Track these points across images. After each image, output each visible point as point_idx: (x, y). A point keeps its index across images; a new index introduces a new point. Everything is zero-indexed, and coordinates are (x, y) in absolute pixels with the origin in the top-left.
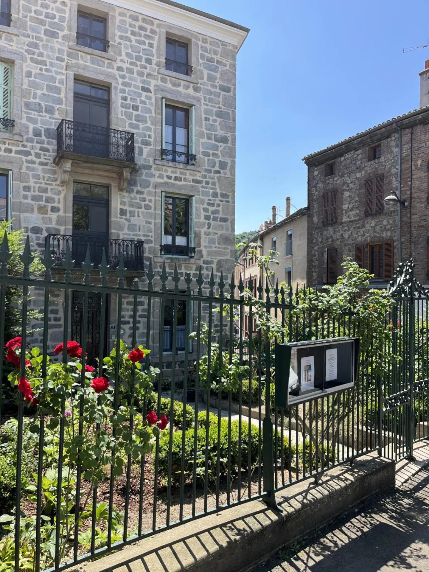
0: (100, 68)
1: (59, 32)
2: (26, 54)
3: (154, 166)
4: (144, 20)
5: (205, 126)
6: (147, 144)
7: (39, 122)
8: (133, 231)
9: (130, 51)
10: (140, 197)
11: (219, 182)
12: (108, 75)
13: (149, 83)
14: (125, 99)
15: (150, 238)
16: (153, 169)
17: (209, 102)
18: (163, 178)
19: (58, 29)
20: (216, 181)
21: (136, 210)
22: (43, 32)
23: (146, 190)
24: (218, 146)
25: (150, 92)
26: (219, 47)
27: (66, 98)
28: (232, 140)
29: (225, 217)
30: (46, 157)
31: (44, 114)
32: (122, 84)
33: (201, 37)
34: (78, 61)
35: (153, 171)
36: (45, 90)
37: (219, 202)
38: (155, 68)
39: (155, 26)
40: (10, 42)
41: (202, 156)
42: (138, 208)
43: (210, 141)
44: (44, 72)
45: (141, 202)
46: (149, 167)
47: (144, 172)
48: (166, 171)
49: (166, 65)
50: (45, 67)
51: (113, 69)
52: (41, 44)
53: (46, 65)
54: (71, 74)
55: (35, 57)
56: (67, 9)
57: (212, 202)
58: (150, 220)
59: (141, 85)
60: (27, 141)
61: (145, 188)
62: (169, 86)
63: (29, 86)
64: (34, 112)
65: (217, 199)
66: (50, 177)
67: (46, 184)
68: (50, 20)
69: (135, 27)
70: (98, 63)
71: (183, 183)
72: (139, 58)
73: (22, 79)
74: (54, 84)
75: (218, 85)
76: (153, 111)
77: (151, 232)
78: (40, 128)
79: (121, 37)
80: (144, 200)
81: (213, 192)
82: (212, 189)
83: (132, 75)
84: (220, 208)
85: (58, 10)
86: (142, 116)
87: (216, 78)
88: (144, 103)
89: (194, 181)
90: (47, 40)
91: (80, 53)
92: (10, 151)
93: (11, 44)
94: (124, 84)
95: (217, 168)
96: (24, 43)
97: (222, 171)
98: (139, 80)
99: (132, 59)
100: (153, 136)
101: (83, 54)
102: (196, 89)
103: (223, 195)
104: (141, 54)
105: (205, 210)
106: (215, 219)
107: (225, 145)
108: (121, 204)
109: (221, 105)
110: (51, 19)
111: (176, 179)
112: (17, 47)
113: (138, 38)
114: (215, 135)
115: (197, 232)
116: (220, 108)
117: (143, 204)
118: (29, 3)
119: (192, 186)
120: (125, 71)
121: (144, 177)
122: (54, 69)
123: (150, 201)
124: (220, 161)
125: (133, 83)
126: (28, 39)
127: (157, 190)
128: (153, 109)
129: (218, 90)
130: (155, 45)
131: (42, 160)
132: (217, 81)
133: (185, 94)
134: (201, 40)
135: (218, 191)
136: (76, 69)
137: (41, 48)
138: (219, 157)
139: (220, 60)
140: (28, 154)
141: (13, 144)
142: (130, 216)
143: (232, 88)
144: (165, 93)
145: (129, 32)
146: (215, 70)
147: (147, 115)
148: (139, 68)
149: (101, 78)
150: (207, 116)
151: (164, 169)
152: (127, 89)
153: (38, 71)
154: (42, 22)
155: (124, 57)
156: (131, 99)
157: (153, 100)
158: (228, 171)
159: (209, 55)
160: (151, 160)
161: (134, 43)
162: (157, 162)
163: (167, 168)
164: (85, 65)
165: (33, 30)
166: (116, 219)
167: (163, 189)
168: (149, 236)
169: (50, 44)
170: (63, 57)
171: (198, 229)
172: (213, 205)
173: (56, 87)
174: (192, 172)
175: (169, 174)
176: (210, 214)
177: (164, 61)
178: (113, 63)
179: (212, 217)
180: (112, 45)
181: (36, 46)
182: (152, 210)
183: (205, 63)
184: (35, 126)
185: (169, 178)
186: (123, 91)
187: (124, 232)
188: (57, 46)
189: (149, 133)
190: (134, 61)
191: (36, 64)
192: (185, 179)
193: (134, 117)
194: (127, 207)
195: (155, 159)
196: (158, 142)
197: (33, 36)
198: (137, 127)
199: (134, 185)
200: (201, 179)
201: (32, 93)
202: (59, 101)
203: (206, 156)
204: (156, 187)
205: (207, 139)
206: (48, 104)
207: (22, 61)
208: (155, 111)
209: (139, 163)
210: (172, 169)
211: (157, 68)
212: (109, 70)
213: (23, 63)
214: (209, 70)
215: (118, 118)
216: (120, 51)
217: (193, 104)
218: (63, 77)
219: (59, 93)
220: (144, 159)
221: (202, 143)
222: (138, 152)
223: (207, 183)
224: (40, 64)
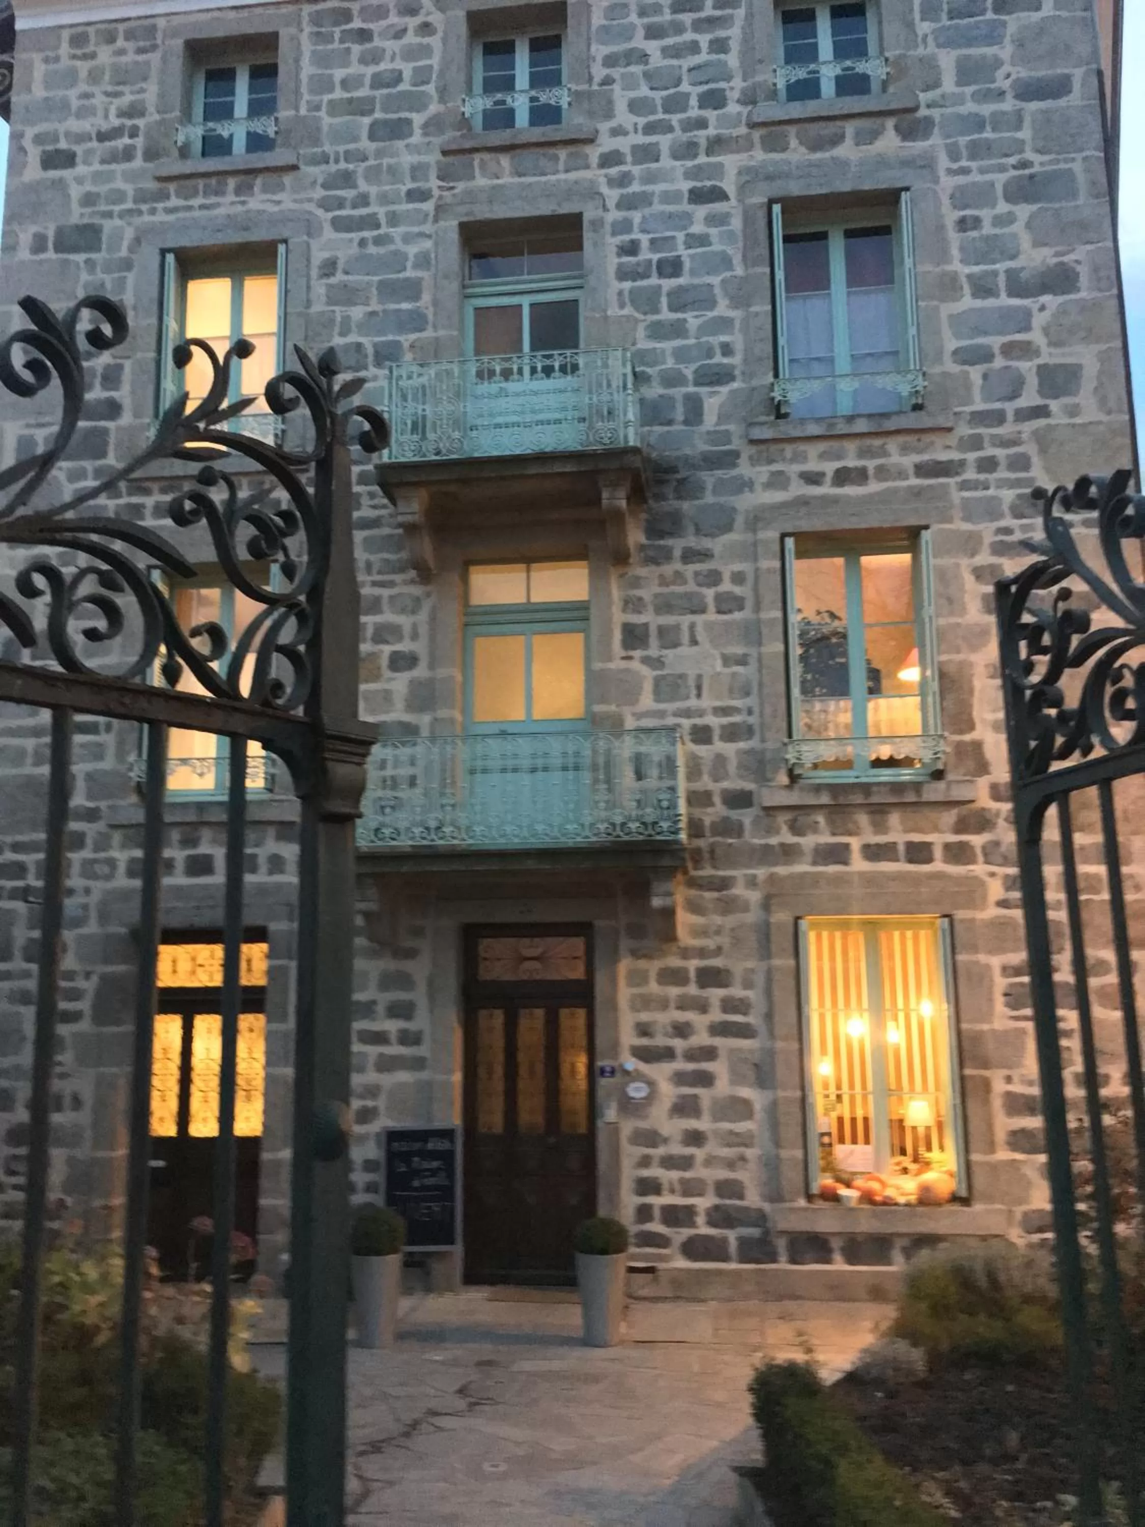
0: (543, 179)
1: (413, 115)
2: (320, 212)
3: (748, 450)
5: (962, 249)
6: (720, 377)
8: (672, 699)
9: (644, 91)
10: (697, 574)
11: (1042, 449)
12: (570, 192)
13: (718, 171)
14: (631, 249)
15: (743, 717)
16: (743, 461)
17: (972, 157)
18: (785, 486)
19: (411, 110)
20: (1030, 449)
21: (686, 620)
22: (365, 133)
23: (717, 545)
24: (1028, 313)
25: (722, 196)
27: (435, 303)
28: (1100, 271)
30: (375, 502)
31: (373, 371)
32: (619, 206)
34: (471, 184)
35: (744, 469)
36: (374, 300)
38: (739, 114)
40: (274, 193)
41: (955, 368)
42: (693, 612)
43: (990, 302)
44: (372, 250)
45: (704, 590)
46: (729, 459)
47: (710, 478)
48: (799, 458)
50: (375, 233)
52: (360, 169)
53: (378, 227)
54: (450, 226)
55: (346, 212)
56: (435, 42)
57: (1018, 535)
58: (739, 651)
59: (685, 186)
61: (712, 535)
62: (797, 154)
63: (328, 304)
66: (387, 561)
67: (373, 583)
68: (385, 91)
70: (537, 168)
71: (874, 487)
72: (675, 104)
73: (309, 288)
74: (401, 276)
75: (1006, 84)
76: (737, 260)
77: (748, 694)
79: (610, 61)
80: (713, 579)
81: (1020, 496)
82: (1011, 484)
83: (654, 165)
85: (410, 54)
86: (695, 287)
87: (998, 63)
88: (702, 240)
89: (921, 470)
90: (377, 153)
91: (477, 157)
93: (278, 197)
94: (627, 203)
95: (1030, 397)
96: (315, 182)
97: (1054, 405)
98: (679, 173)
99: (654, 112)
100: (739, 348)
101: (486, 156)
102: (911, 131)
104: (685, 87)
105: (986, 574)
107: (1065, 298)
108: (624, 610)
109: (1029, 155)
110: (388, 86)
111: (842, 477)
112: (295, 201)
113: (670, 41)
114: (1008, 272)
115: (951, 669)
116: (1024, 165)
117: (710, 593)
118: (327, 67)
119: (917, 493)
120: (629, 159)
121: (709, 498)
122: (397, 232)
123: (738, 578)
124: (1042, 370)
125: (658, 188)
126: (323, 167)
127: (762, 536)
128: (735, 254)
129: (1008, 105)
130: (735, 43)
132: (1000, 74)
133: (864, 161)
135: (1046, 488)
136: (462, 209)
137: (361, 181)
138: (1037, 353)
142: (664, 647)
143: (1078, 73)
144: (779, 182)
145: (640, 33)
146: (992, 36)
147: (715, 280)
148: (678, 135)
149: (545, 208)
150: (968, 212)
151: (788, 455)
152: (636, 217)
153: (354, 250)
154: (362, 107)
155: (623, 116)
156: (653, 242)
157: (736, 223)
158: (1085, 398)
160: (737, 430)
161: (656, 61)
162: (758, 433)
163: (804, 446)
164: (494, 188)
165: (338, 136)
166: (609, 666)
167: (788, 526)
168: (738, 711)
169: (386, 161)
170: (427, 185)
171: (958, 658)
172: (1022, 548)
173: (407, 279)
174: (911, 438)
175: (812, 466)
177: (772, 77)
178: (588, 149)
180: (579, 93)
181: (347, 179)
182: (747, 613)
183: (944, 28)
185: (813, 479)
186: (624, 226)
187: (639, 709)
188: (407, 160)
189: (723, 338)
190: (660, 116)
191: (349, 230)
192: (882, 473)
193: (664, 301)
194: (647, 617)
195: (751, 425)
196: (760, 359)
197: (337, 153)
198: (678, 330)
199: (671, 534)
200: (955, 455)
201: (339, 319)
202: (417, 321)
203: (972, 364)
204: (760, 525)
205: (975, 295)
206: (383, 339)
207: (309, 234)
208: (744, 257)
209: (688, 451)
210: (822, 446)
211: (745, 110)
212: (573, 176)
213: (311, 241)
214: (960, 46)
215: (606, 318)
216: (610, 102)
217: (899, 185)
218: (428, 244)
219: (416, 297)
220: (708, 433)
221: (950, 317)
222: (686, 414)
223: (987, 465)
224: (359, 230)
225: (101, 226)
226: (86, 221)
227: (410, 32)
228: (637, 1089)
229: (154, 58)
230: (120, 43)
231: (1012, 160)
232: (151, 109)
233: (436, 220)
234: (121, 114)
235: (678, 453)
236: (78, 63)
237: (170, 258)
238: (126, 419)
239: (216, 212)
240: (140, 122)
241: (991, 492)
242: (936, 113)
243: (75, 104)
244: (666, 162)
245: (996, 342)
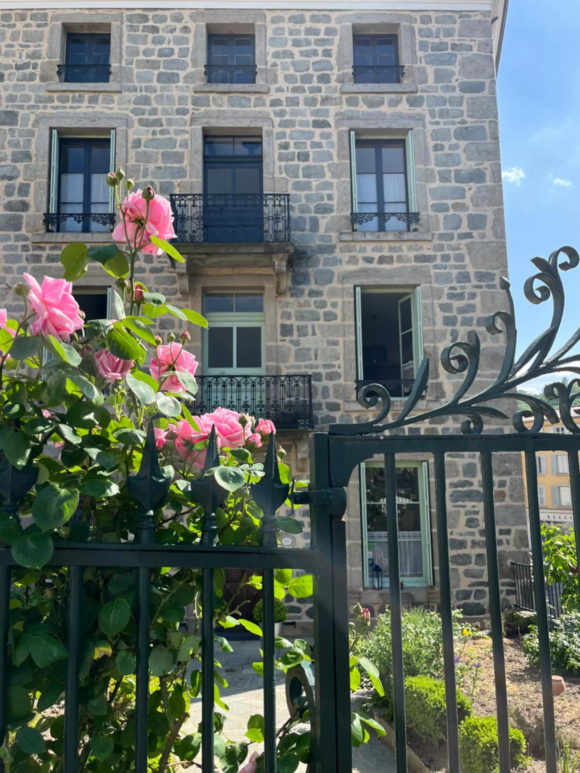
0: (243, 109)
1: (179, 72)
2: (132, 115)
3: (339, 245)
4: (315, 19)
5: (436, 159)
6: (326, 210)
8: (304, 360)
9: (291, 71)
10: (315, 302)
11: (470, 253)
12: (256, 118)
13: (326, 113)
14: (285, 146)
15: (336, 369)
16: (337, 250)
17: (441, 116)
18: (356, 263)
19: (178, 69)
20: (464, 251)
21: (309, 324)
22: (155, 78)
23: (325, 289)
24: (464, 190)
25: (329, 125)
26: (455, 23)
27: (191, 165)
28: (493, 173)
30: (160, 260)
32: (280, 125)
33: (418, 16)
34: (208, 108)
35: (337, 253)
36: (160, 161)
37: (474, 290)
38: (336, 87)
39: (333, 22)
40: (109, 104)
41: (432, 213)
42: (313, 320)
43: (448, 184)
44: (159, 136)
45: (318, 310)
46: (331, 249)
47: (322, 257)
48: (362, 250)
49: (354, 77)
50: (161, 128)
51: (264, 105)
52: (153, 96)
53: (162, 125)
54: (198, 128)
55: (146, 117)
56: (190, 36)
57: (459, 291)
58: (335, 339)
59: (311, 119)
61: (323, 285)
62: (362, 108)
63: (136, 161)
65: (468, 285)
66: (166, 289)
68: (166, 58)
69: (298, 32)
70: (240, 103)
71: (396, 265)
72: (307, 79)
73: (127, 153)
74: (174, 150)
75: (456, 84)
76: (335, 156)
77: (338, 359)
79: (276, 55)
80: (323, 305)
81: (459, 273)
82: (456, 267)
83: (296, 108)
84: (477, 301)
85: (178, 41)
86: (315, 167)
87: (453, 74)
88: (319, 145)
90: (162, 89)
91: (211, 95)
93: (111, 106)
94: (284, 124)
95: (464, 229)
96: (130, 100)
97: (475, 233)
98: (308, 112)
99: (296, 82)
100: (335, 197)
101: (216, 96)
102: (413, 103)
103: (480, 276)
104: (311, 71)
105: (445, 308)
106: (467, 322)
107: (480, 185)
108: (282, 318)
109: (465, 118)
110: (166, 56)
111: (382, 260)
112: (120, 109)
113: (304, 49)
114: (456, 171)
115: (429, 350)
116: (463, 122)
117: (321, 312)
118: (135, 43)
119: (415, 269)
120: (285, 103)
121: (321, 267)
122: (172, 128)
123: (334, 305)
124: (470, 216)
125: (299, 118)
126: (134, 93)
127: (345, 286)
128: (334, 152)
129: (457, 93)
130: (334, 53)
131: (155, 265)
132: (453, 79)
133: (393, 115)
134: (419, 20)
135: (471, 270)
136: (204, 120)
137: (153, 102)
138: (467, 209)
139: (458, 43)
142: (299, 336)
143: (488, 82)
144: (355, 121)
145: (290, 43)
146: (450, 61)
147: (325, 164)
148: (308, 94)
149: (245, 123)
150: (438, 142)
151: (358, 248)
152: (288, 131)
154: (154, 65)
155: (282, 83)
156: (295, 144)
157: (334, 138)
158: (488, 231)
159: (437, 40)
160: (334, 235)
161: (297, 57)
162: (344, 237)
163: (364, 245)
164: (219, 111)
165: (141, 78)
166: (274, 344)
167: (357, 282)
168: (334, 366)
169: (166, 93)
170: (186, 107)
171: (432, 345)
172: (460, 296)
173: (177, 152)
174: (413, 243)
175: (369, 254)
176: (454, 313)
177: (351, 71)
178: (265, 97)
179: (459, 319)
180: (261, 70)
181: (146, 100)
182: (339, 321)
183: (429, 55)
185: (369, 260)
186: (282, 135)
187: (288, 364)
188: (176, 94)
189: (328, 192)
190: (299, 84)
191: (147, 126)
192: (400, 259)
193: (301, 172)
194: (293, 321)
195: (341, 233)
196: (346, 203)
197: (141, 87)
198: (307, 186)
199: (303, 283)
200: (431, 253)
201: (142, 169)
202: (181, 173)
203: (440, 212)
204: (345, 280)
205: (441, 181)
206: (164, 180)
207: (127, 126)
208: (338, 154)
209: (312, 244)
210: (373, 245)
211: (339, 85)
212: (258, 109)
213: (128, 130)
214: (437, 65)
215: (273, 178)
216: (276, 76)
217: (408, 127)
218: (187, 136)
219: (182, 162)
220: (321, 236)
221: (430, 190)
222: (311, 226)
223: (446, 258)
224: (152, 126)
225: (17, 113)
226: (9, 109)
227: (178, 30)
228: (287, 541)
229: (46, 30)
230: (28, 21)
231: (458, 120)
232: (44, 55)
233: (191, 124)
234: (28, 56)
235: (308, 244)
236: (7, 29)
237: (55, 132)
238: (32, 211)
239: (78, 111)
240: (39, 62)
241: (447, 270)
242: (425, 95)
243: (4, 49)
244: (302, 106)
245: (450, 202)
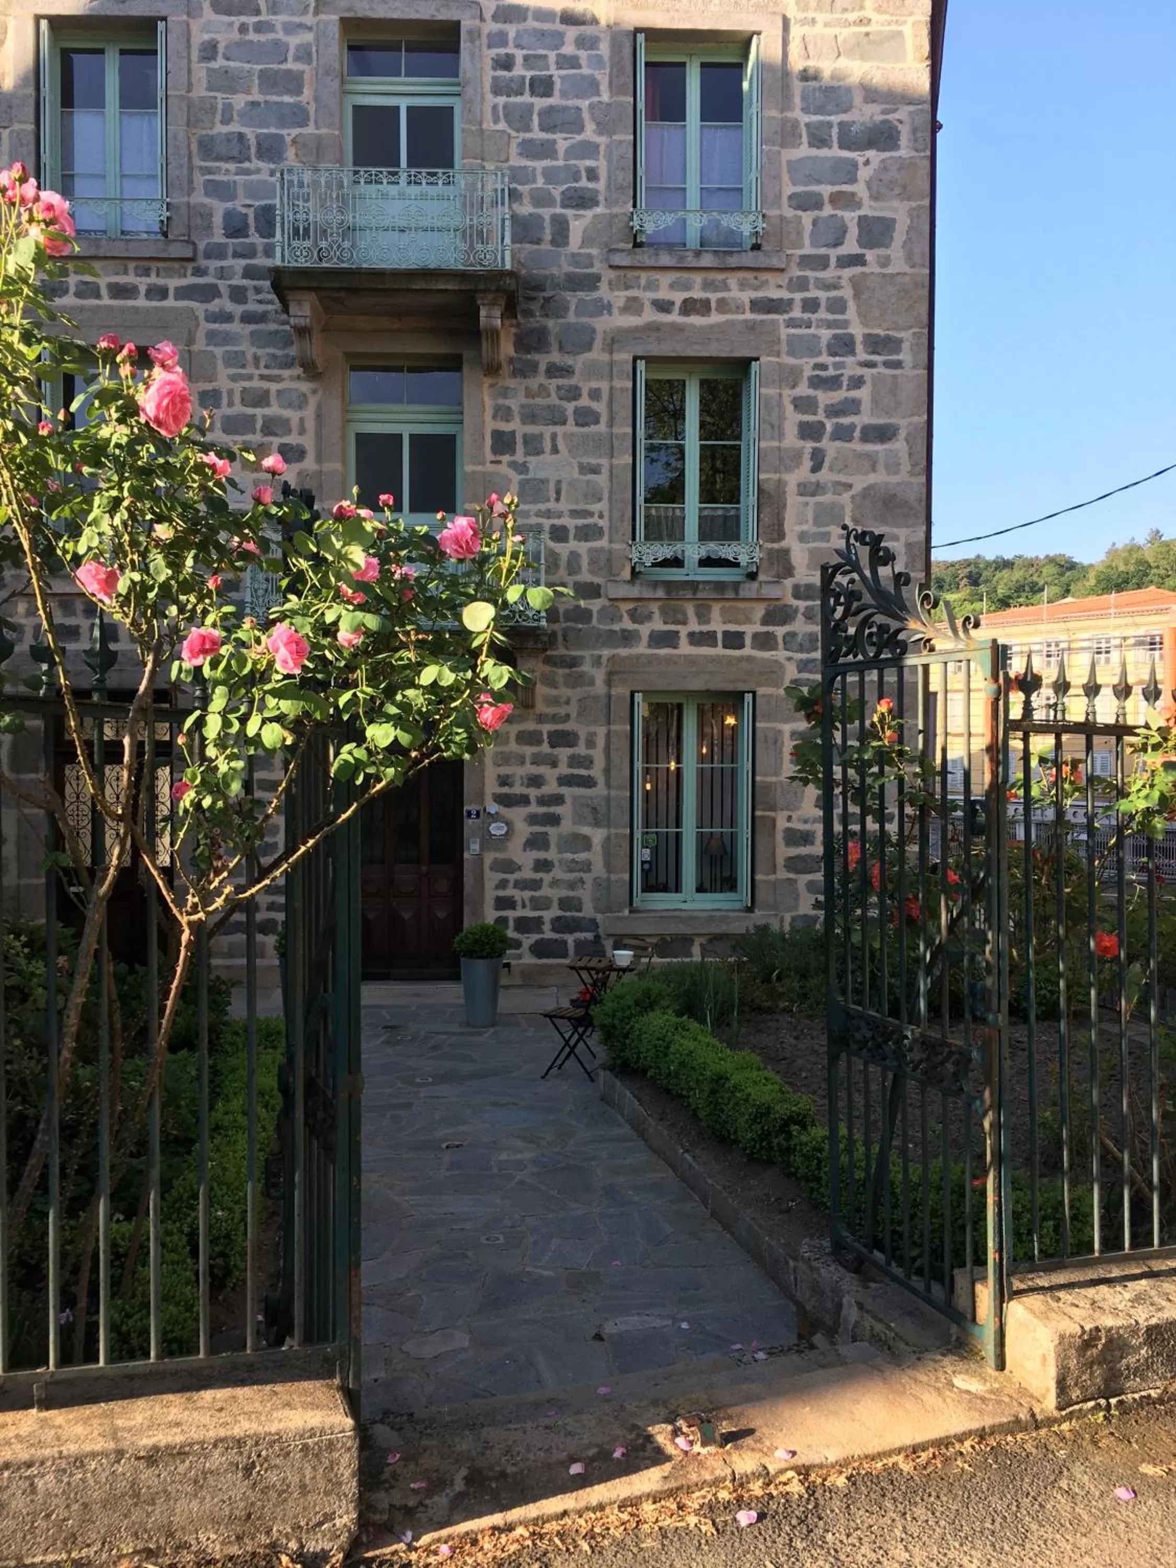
3: (608, 275)
5: (804, 98)
6: (583, 200)
7: (240, 191)
8: (535, 502)
10: (559, 388)
11: (857, 296)
14: (506, 63)
15: (595, 520)
16: (604, 285)
17: (818, 8)
18: (639, 312)
20: (847, 292)
21: (548, 431)
23: (578, 362)
24: (855, 165)
25: (594, 20)
27: (317, 99)
28: (914, 133)
29: (881, 421)
30: (260, 297)
31: (256, 163)
32: (495, 18)
35: (603, 292)
36: (255, 90)
37: (860, 371)
41: (789, 213)
42: (555, 423)
43: (824, 152)
44: (252, 36)
45: (565, 404)
46: (592, 282)
47: (573, 299)
48: (652, 286)
50: (255, 19)
53: (258, 12)
54: (331, 20)
57: (831, 372)
58: (593, 461)
59: (559, 5)
60: (208, 256)
61: (574, 354)
63: (210, 89)
64: (224, 166)
65: (849, 360)
66: (274, 356)
67: (262, 377)
71: (715, 318)
73: (189, 71)
74: (284, 66)
76: (604, 86)
77: (600, 500)
78: (244, 211)
80: (573, 394)
81: (835, 337)
82: (830, 325)
84: (863, 394)
86: (565, 108)
88: (572, 62)
89: (756, 306)
92: (162, 293)
94: (503, 14)
95: (850, 246)
97: (870, 255)
100: (603, 173)
103: (875, 344)
105: (803, 404)
106: (842, 434)
107: (887, 154)
108: (494, 417)
109: (869, 12)
111: (689, 307)
114: (841, 124)
115: (769, 487)
116: (864, 22)
117: (570, 407)
119: (751, 327)
121: (572, 318)
122: (278, 20)
123: (595, 395)
124: (862, 220)
127: (617, 357)
128: (603, 78)
131: (252, 307)
135: (857, 331)
136: (343, 3)
138: (859, 205)
140: (210, 293)
141: (170, 273)
142: (527, 454)
144: (645, 13)
147: (584, 104)
149: (422, 12)
150: (810, 63)
151: (643, 282)
152: (511, 30)
153: (235, 36)
156: (526, 58)
157: (604, 49)
158: (896, 251)
160: (598, 254)
162: (618, 260)
163: (656, 275)
166: (479, 468)
167: (640, 350)
168: (591, 514)
171: (775, 477)
172: (833, 383)
173: (289, 71)
174: (749, 275)
175: (663, 294)
176: (820, 416)
179: (829, 427)
182: (602, 427)
184: (229, 205)
185: (663, 306)
186: (499, 39)
189: (589, 163)
191: (230, 13)
192: (723, 305)
193: (536, 118)
194: (515, 425)
195: (611, 251)
196: (621, 188)
198: (546, 150)
199: (537, 350)
200: (784, 294)
201: (220, 106)
202: (298, 116)
203: (805, 210)
204: (615, 346)
205: (811, 145)
206: (265, 131)
207: (188, 14)
208: (610, 83)
209: (555, 271)
210: (672, 276)
213: (191, 21)
215: (482, 131)
217: (753, 28)
218: (309, 37)
219: (299, 92)
220: (573, 255)
221: (789, 162)
222: (553, 235)
223: (811, 305)
224: (240, 14)
228: (499, 828)
231: (853, 16)
233: (317, 12)
235: (547, 272)
237: (44, 24)
241: (812, 330)
245: (826, 190)
